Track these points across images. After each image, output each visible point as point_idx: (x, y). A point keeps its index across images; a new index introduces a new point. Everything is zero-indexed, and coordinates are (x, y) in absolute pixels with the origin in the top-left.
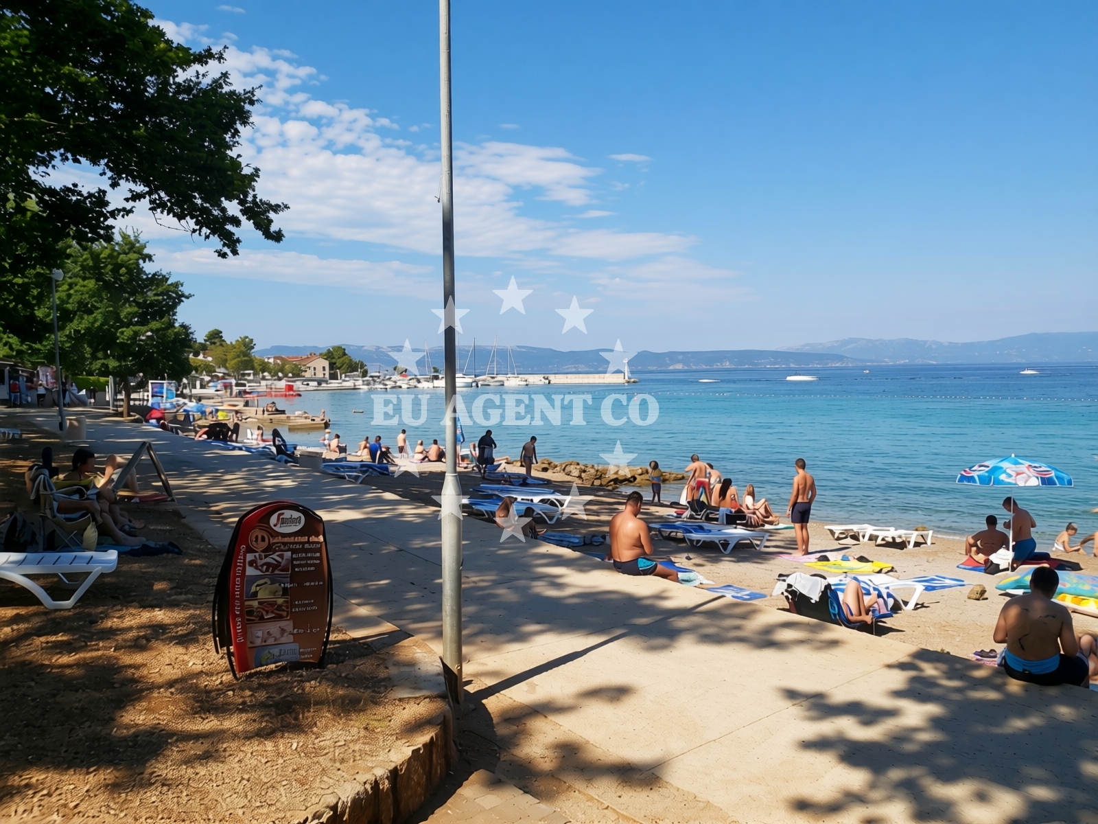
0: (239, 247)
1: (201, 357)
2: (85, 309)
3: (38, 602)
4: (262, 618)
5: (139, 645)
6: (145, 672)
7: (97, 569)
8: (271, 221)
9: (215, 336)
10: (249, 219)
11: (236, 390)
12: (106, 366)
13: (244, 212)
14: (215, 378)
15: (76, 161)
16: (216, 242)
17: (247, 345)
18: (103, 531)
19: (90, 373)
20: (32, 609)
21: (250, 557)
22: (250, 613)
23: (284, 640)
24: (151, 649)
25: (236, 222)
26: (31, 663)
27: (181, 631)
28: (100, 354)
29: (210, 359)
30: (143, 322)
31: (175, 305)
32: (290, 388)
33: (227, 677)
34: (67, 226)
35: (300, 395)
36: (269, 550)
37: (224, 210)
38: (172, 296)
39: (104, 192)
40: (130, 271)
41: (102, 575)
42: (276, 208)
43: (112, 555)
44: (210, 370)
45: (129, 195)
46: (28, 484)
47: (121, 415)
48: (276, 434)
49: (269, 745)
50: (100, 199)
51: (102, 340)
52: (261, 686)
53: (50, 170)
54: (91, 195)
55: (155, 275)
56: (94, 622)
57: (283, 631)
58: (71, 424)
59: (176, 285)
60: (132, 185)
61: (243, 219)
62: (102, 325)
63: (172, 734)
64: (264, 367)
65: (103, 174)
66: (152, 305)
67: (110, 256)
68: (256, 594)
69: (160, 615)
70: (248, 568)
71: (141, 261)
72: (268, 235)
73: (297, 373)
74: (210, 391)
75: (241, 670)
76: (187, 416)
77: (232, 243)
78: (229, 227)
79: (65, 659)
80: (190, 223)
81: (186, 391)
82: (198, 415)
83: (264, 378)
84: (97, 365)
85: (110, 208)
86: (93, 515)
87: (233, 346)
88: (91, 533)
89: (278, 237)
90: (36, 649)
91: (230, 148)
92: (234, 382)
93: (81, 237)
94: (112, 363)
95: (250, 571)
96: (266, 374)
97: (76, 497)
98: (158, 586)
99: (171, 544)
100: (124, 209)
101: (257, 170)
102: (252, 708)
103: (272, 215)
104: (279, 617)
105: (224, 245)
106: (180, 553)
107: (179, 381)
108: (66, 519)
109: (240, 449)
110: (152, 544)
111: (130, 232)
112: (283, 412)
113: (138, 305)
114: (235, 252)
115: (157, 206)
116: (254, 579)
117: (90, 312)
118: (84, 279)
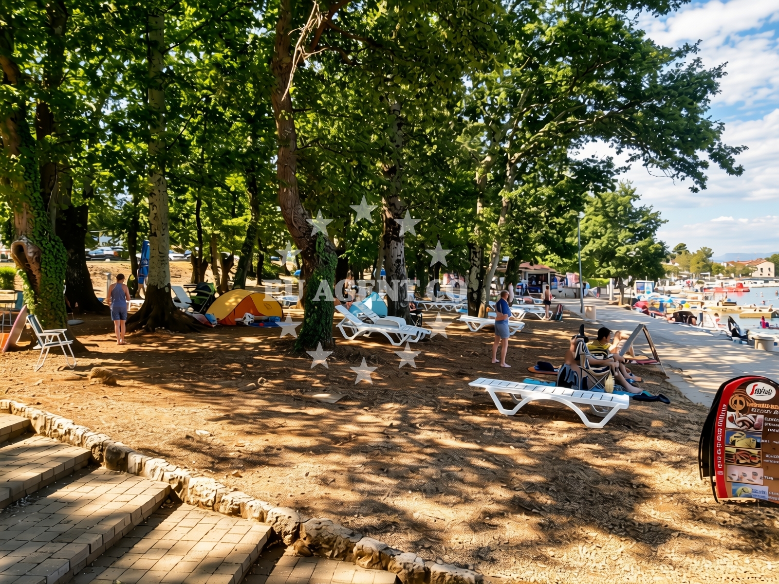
0: (707, 183)
1: (670, 263)
2: (596, 236)
3: (580, 421)
4: (738, 462)
5: (646, 462)
6: (652, 482)
7: (617, 406)
8: (733, 160)
9: (681, 248)
10: (715, 161)
11: (698, 287)
12: (609, 271)
13: (712, 157)
14: (681, 278)
15: (594, 141)
16: (690, 181)
17: (707, 254)
18: (618, 381)
19: (598, 276)
20: (578, 425)
21: (729, 414)
22: (729, 456)
23: (756, 482)
24: (654, 467)
25: (705, 165)
26: (579, 459)
27: (674, 459)
28: (604, 264)
29: (677, 264)
30: (633, 241)
31: (655, 228)
32: (741, 286)
33: (711, 500)
34: (587, 183)
35: (748, 291)
36: (745, 411)
37: (695, 157)
38: (653, 222)
39: (611, 158)
40: (625, 207)
41: (620, 411)
42: (737, 151)
43: (626, 398)
44: (677, 273)
45: (629, 158)
46: (572, 347)
47: (617, 304)
48: (731, 321)
49: (747, 559)
50: (609, 163)
51: (607, 255)
52: (736, 513)
53: (580, 150)
54: (602, 162)
55: (641, 208)
56: (615, 441)
57: (755, 474)
58: (588, 310)
59: (656, 214)
60: (631, 151)
61: (711, 162)
62: (607, 245)
63: (674, 531)
64: (719, 269)
65: (612, 146)
66: (639, 229)
67: (614, 199)
68: (733, 443)
69: (660, 445)
70: (728, 421)
71: (632, 201)
72: (731, 171)
73: (746, 274)
74: (677, 287)
75: (721, 496)
76: (661, 305)
77: (701, 180)
78: (700, 169)
79: (599, 461)
80: (671, 171)
81: (660, 288)
82: (669, 305)
83: (718, 278)
84: (603, 271)
85: (616, 168)
86: (612, 371)
87: (694, 255)
88: (610, 382)
89: (739, 171)
90: (581, 451)
91: (702, 112)
92: (695, 281)
93: (596, 190)
94: (613, 271)
95: (729, 425)
96: (720, 275)
97: (602, 357)
98: (655, 424)
99: (661, 395)
100: (625, 168)
101: (722, 124)
102: (731, 527)
103: (733, 155)
104: (752, 464)
105: (697, 182)
106: (668, 403)
107: (656, 281)
108: (595, 371)
109: (702, 331)
110: (648, 394)
111: (625, 182)
112: (735, 304)
113: (631, 230)
114: (704, 187)
115: (648, 162)
116: (733, 431)
117: (599, 237)
118: (597, 216)
